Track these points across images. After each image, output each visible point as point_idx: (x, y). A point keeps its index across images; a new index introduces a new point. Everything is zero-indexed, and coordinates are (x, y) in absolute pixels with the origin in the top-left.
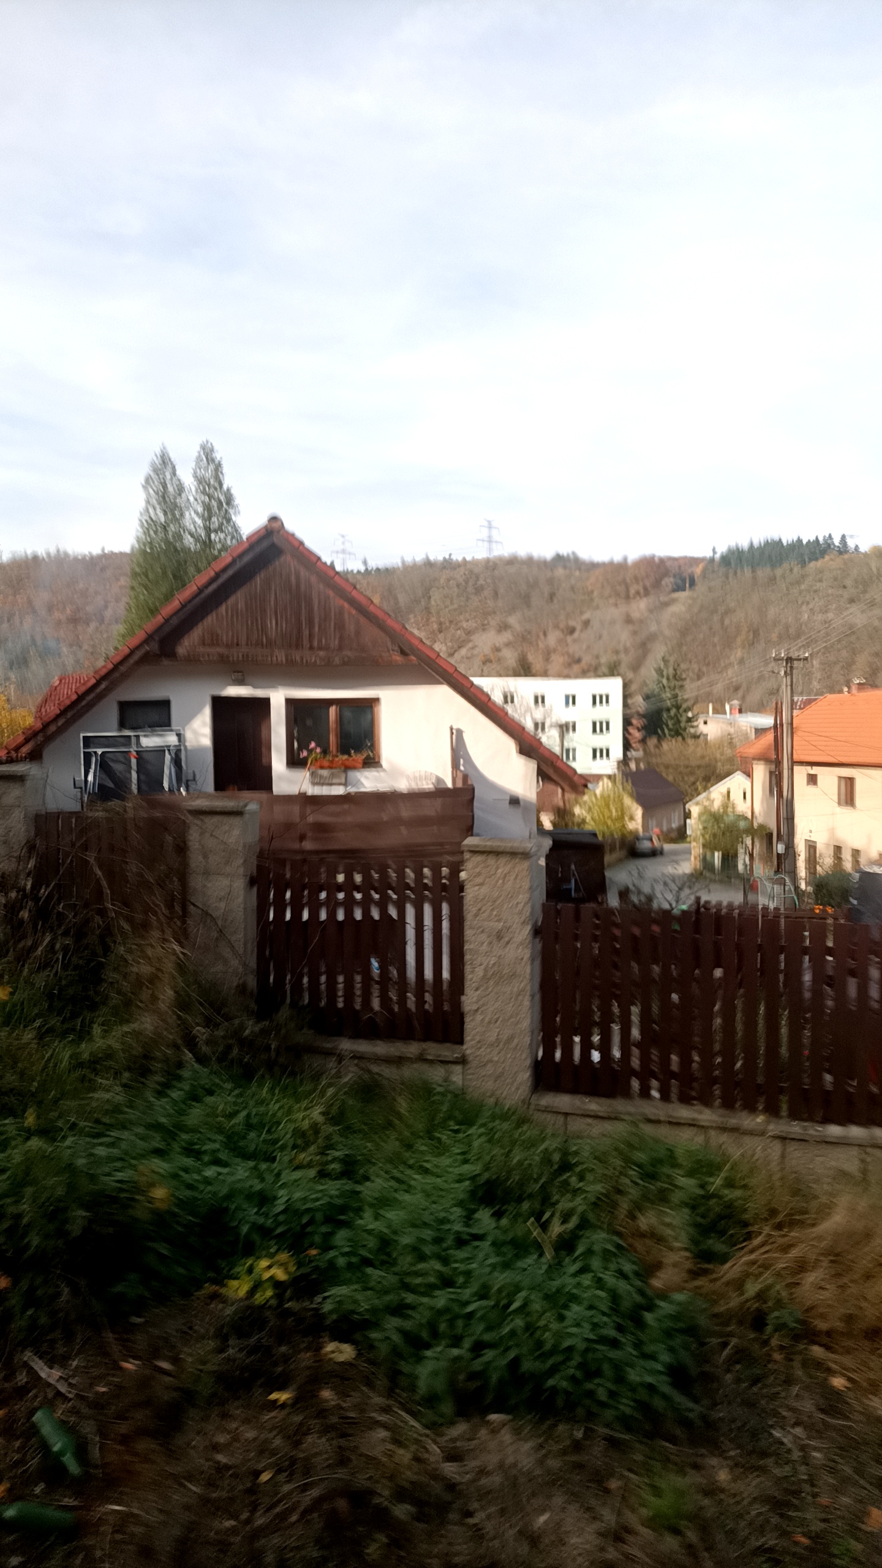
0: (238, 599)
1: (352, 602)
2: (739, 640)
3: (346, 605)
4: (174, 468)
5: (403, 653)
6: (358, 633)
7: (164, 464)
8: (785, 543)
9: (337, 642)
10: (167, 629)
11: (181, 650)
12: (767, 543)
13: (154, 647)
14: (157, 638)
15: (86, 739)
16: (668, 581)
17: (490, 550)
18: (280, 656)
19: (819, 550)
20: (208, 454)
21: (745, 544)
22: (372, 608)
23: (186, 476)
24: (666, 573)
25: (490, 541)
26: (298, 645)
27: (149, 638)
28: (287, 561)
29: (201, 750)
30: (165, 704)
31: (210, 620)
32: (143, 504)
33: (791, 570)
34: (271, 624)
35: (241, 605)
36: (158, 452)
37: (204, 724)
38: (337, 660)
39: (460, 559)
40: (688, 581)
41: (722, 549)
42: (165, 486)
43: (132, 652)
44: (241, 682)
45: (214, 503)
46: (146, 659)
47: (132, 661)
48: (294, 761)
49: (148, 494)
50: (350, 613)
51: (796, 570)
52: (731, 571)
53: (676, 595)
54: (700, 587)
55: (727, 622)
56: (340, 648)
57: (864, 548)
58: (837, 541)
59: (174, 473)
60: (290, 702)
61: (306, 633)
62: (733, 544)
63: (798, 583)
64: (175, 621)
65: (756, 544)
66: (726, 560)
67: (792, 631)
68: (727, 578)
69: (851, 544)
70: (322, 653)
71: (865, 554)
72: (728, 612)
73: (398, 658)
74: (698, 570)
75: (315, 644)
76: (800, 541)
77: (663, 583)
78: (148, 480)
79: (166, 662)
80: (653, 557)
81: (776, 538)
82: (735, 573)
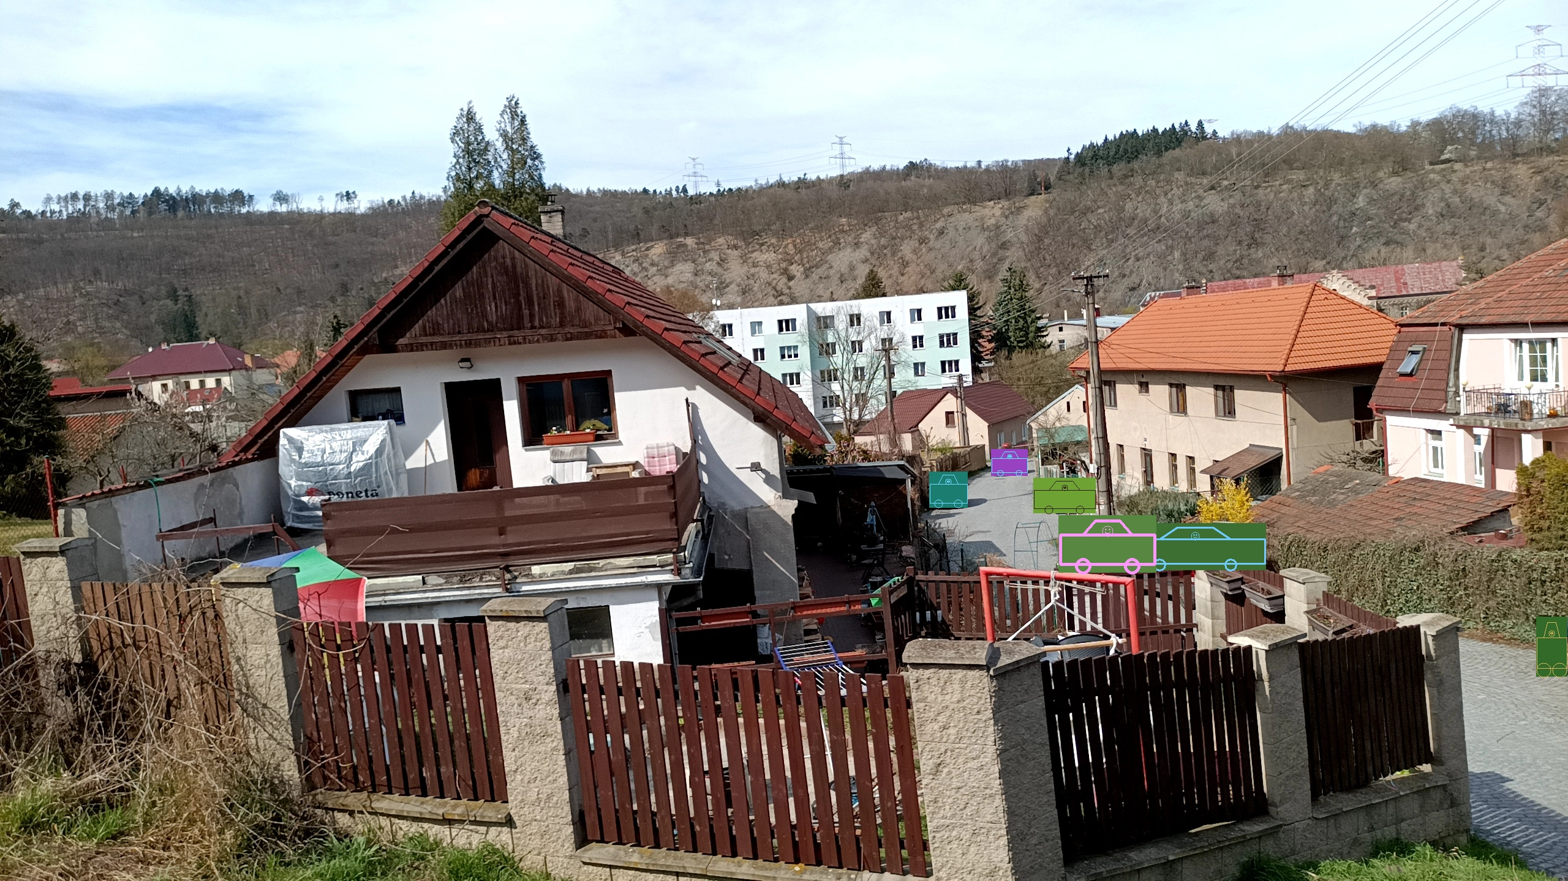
5: (627, 327)
6: (578, 309)
8: (1140, 134)
11: (404, 340)
12: (1122, 136)
13: (374, 338)
16: (1022, 186)
17: (843, 166)
19: (1175, 138)
20: (513, 109)
23: (491, 134)
24: (1019, 177)
25: (842, 156)
26: (520, 325)
30: (394, 393)
33: (1148, 162)
34: (491, 309)
36: (465, 107)
39: (814, 178)
40: (1043, 184)
41: (1076, 148)
42: (469, 143)
48: (533, 438)
50: (568, 293)
51: (1152, 161)
52: (1087, 168)
53: (1030, 200)
54: (1056, 190)
57: (1224, 132)
58: (1193, 127)
60: (521, 380)
61: (526, 312)
62: (1087, 142)
65: (1111, 138)
66: (1081, 159)
69: (1209, 129)
71: (1225, 140)
74: (1053, 172)
75: (537, 323)
76: (1155, 130)
81: (1131, 130)
82: (1091, 171)
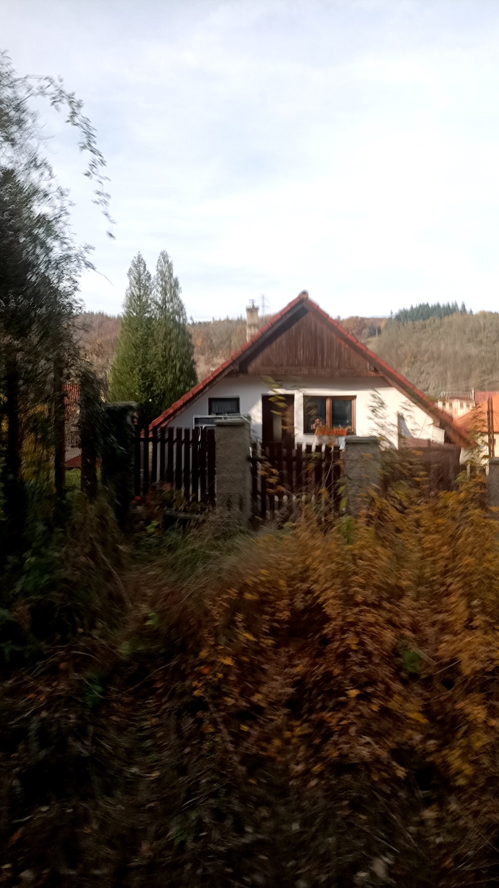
0: (282, 339)
1: (347, 341)
2: (406, 362)
3: (343, 343)
4: (145, 265)
5: (376, 370)
6: (349, 359)
7: (139, 262)
8: (430, 306)
9: (337, 364)
10: (244, 357)
11: (251, 368)
12: (420, 306)
13: (236, 367)
14: (238, 363)
15: (196, 419)
16: (366, 331)
18: (305, 371)
19: (449, 311)
20: (164, 256)
21: (408, 308)
22: (358, 344)
23: (153, 271)
24: (365, 327)
26: (315, 364)
27: (233, 363)
28: (310, 317)
29: (257, 426)
30: (237, 400)
31: (267, 351)
32: (128, 285)
33: (434, 321)
34: (300, 353)
35: (284, 343)
36: (136, 256)
37: (258, 411)
38: (337, 374)
40: (377, 331)
41: (396, 311)
42: (140, 275)
43: (224, 370)
44: (281, 387)
45: (168, 287)
46: (230, 375)
47: (223, 375)
48: (307, 430)
49: (131, 280)
50: (345, 348)
51: (437, 321)
52: (401, 323)
53: (370, 339)
54: (384, 334)
55: (399, 352)
56: (339, 367)
57: (475, 311)
58: (460, 306)
59: (145, 267)
60: (306, 397)
61: (320, 358)
62: (402, 308)
63: (438, 328)
64: (248, 353)
65: (414, 307)
66: (398, 318)
67: (435, 355)
68: (399, 327)
69: (468, 309)
70: (328, 370)
71: (476, 316)
72: (401, 346)
73: (373, 374)
74: (383, 325)
75: (325, 363)
76: (439, 306)
77: (363, 332)
78: (130, 272)
79: (241, 376)
80: (357, 317)
81: (426, 303)
82: (403, 325)
